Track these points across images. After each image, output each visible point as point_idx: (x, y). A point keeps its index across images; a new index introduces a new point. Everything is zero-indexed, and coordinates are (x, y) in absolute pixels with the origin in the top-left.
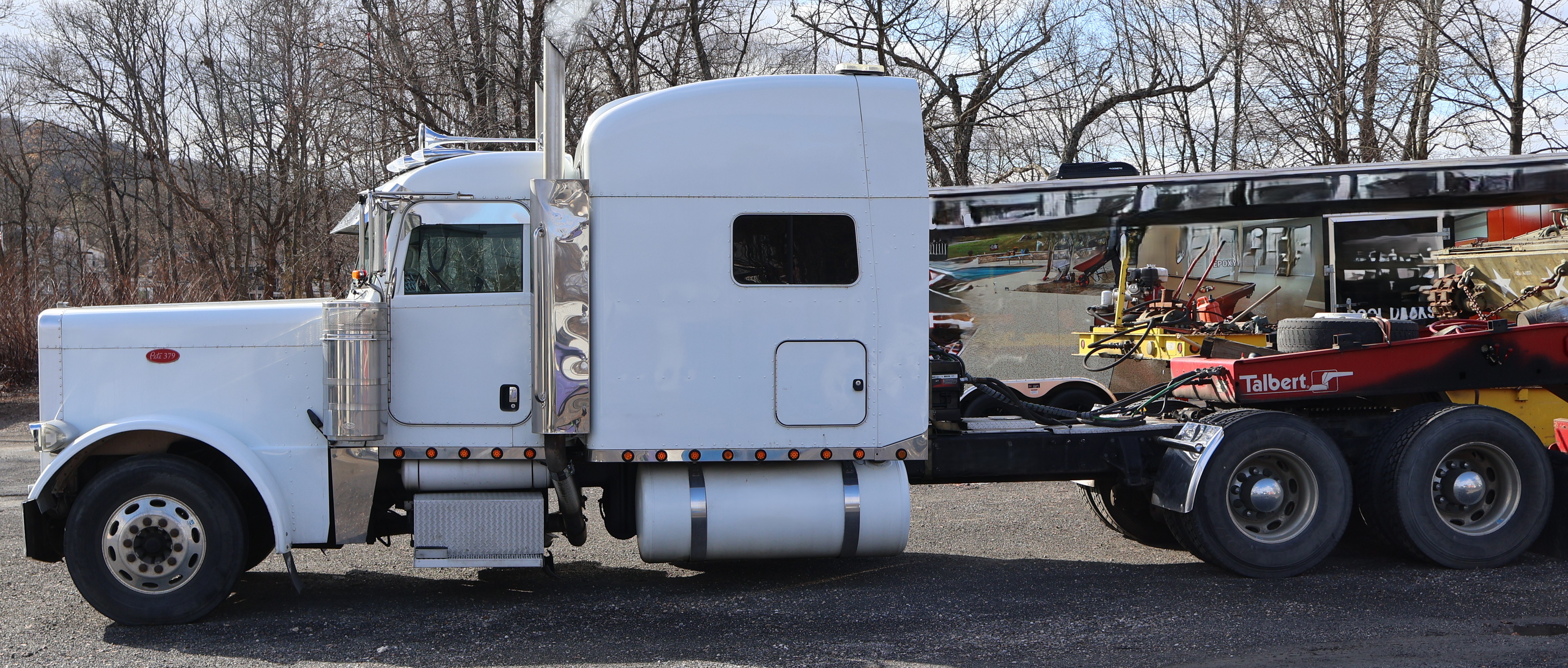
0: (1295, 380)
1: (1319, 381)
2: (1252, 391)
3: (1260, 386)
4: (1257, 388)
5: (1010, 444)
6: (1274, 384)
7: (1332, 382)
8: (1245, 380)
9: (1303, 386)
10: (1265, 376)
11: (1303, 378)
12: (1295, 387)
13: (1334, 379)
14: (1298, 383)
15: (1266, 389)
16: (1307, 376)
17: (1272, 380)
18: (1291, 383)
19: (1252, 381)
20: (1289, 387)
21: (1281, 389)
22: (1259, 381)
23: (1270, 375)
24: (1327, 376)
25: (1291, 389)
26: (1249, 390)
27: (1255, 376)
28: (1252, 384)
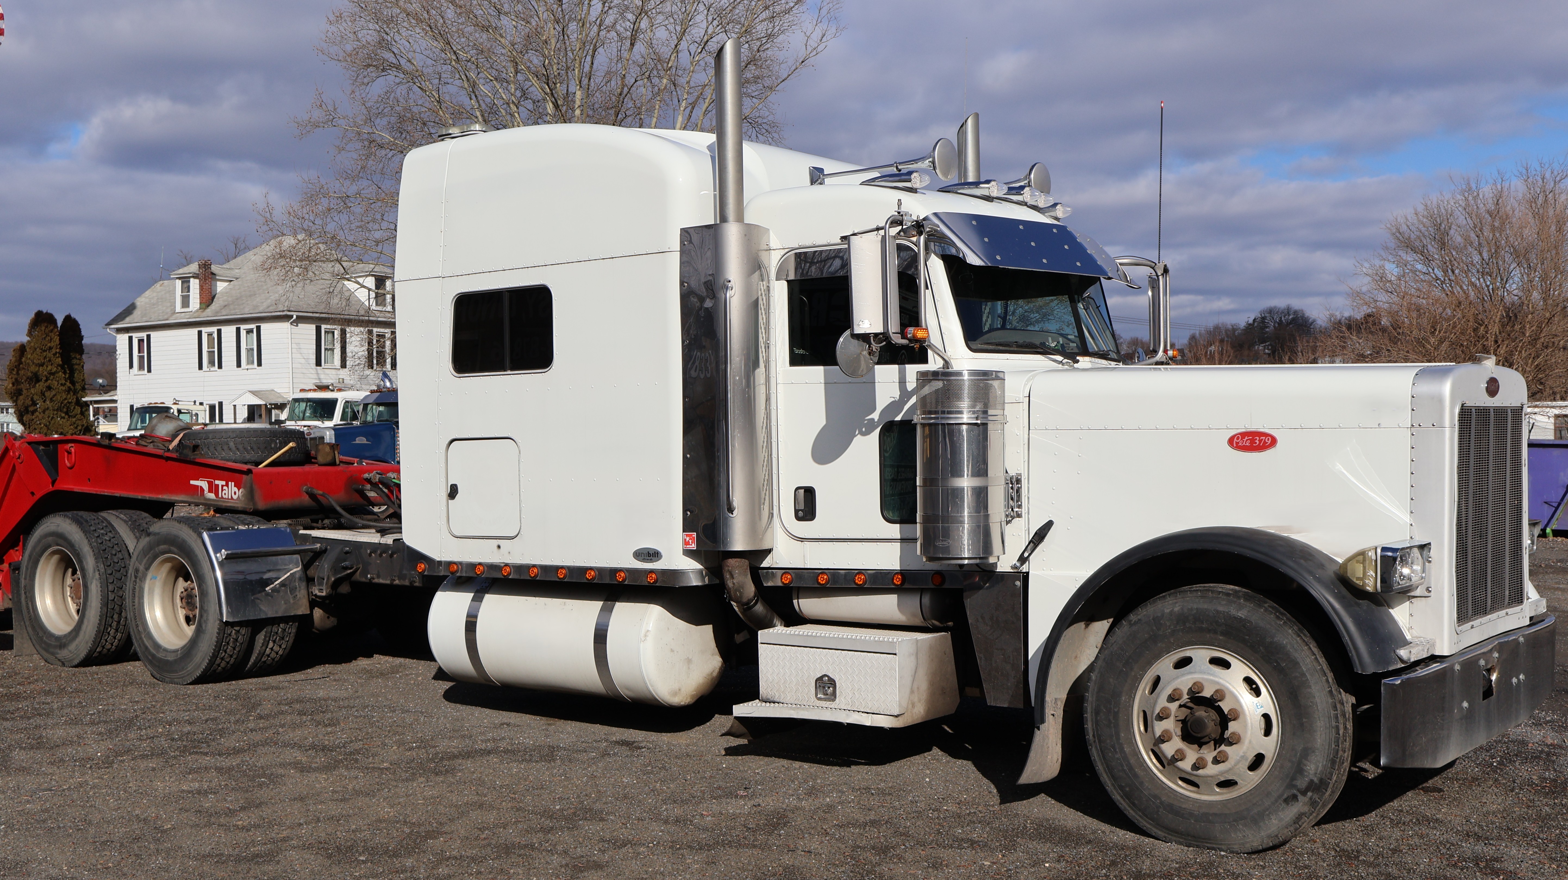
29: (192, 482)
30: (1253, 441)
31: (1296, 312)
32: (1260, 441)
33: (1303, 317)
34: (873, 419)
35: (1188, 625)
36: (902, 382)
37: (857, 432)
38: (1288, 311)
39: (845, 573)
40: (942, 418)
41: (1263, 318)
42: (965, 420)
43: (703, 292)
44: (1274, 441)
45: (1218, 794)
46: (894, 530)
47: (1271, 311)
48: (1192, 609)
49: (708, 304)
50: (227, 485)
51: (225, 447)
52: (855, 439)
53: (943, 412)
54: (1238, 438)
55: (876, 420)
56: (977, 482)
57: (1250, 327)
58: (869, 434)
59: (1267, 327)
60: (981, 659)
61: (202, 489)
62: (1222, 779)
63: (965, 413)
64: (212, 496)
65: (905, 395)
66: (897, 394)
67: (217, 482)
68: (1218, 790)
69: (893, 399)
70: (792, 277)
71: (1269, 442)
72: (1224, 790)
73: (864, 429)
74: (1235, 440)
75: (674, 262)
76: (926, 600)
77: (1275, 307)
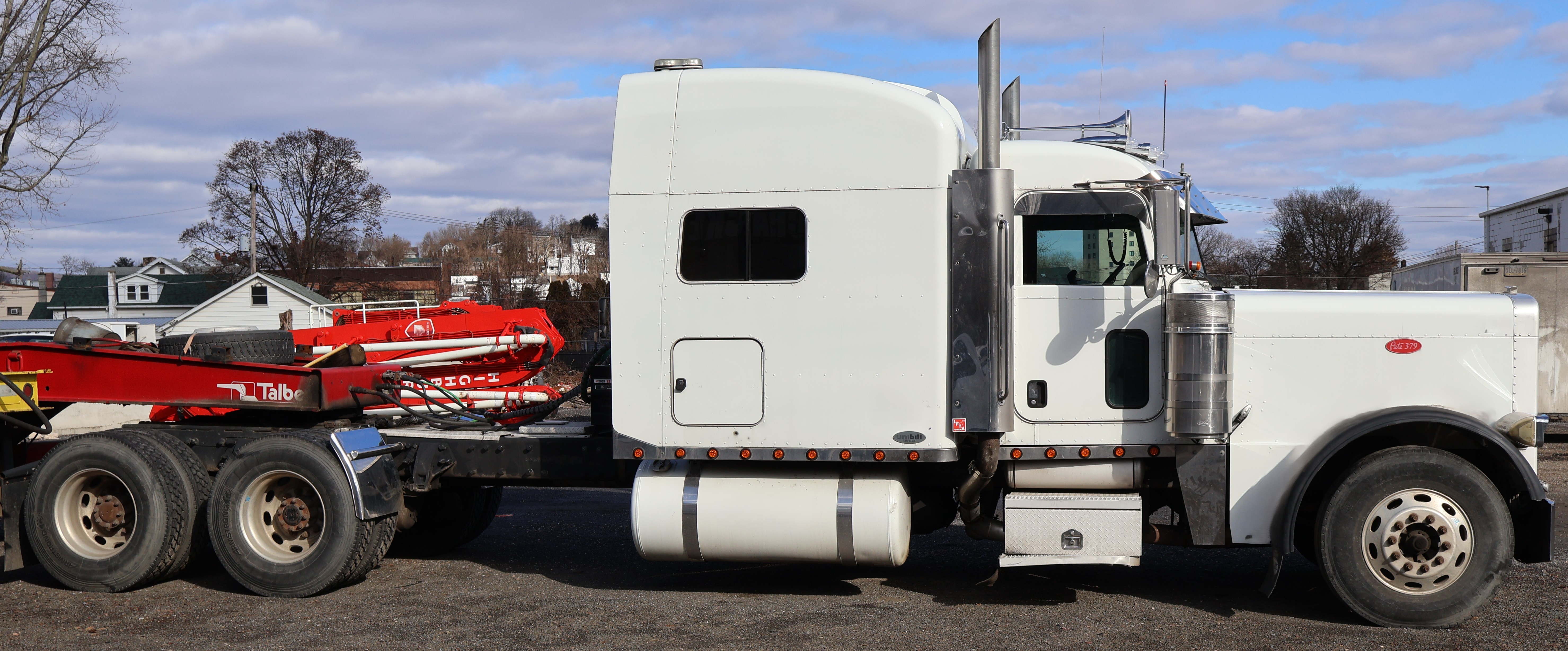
29: (219, 386)
30: (1404, 346)
31: (525, 214)
32: (1409, 346)
33: (533, 220)
34: (1102, 330)
35: (1395, 477)
36: (1128, 299)
37: (1087, 340)
38: (518, 212)
39: (1071, 449)
40: (1197, 329)
41: (493, 220)
42: (1213, 332)
43: (975, 222)
44: (1419, 346)
45: (1436, 588)
46: (1118, 414)
47: (501, 212)
48: (1396, 466)
49: (982, 233)
50: (276, 387)
51: (245, 350)
52: (1085, 345)
53: (1197, 325)
54: (1393, 344)
55: (1104, 330)
56: (1219, 378)
57: (481, 228)
58: (1098, 341)
59: (497, 228)
60: (1189, 510)
61: (236, 393)
62: (1439, 576)
63: (1213, 325)
64: (253, 398)
65: (1130, 310)
66: (1122, 310)
67: (259, 384)
68: (1435, 585)
69: (1120, 314)
70: (1032, 212)
71: (1416, 346)
72: (1439, 585)
73: (1093, 338)
74: (1391, 345)
75: (943, 197)
76: (1138, 467)
77: (505, 209)
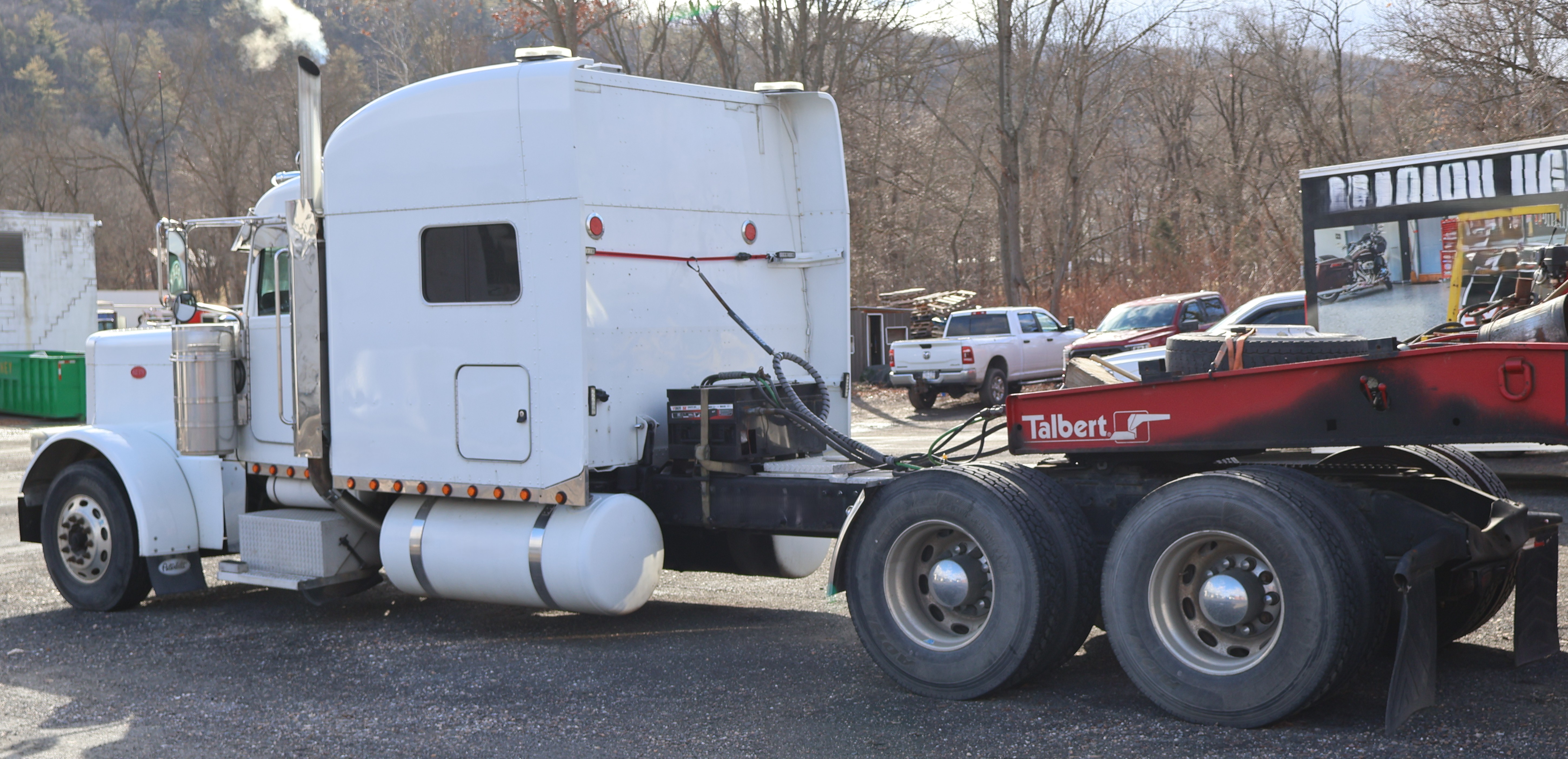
0: (1092, 424)
1: (1123, 427)
2: (1038, 438)
3: (1047, 430)
4: (1044, 433)
5: (785, 491)
6: (1066, 429)
7: (1142, 428)
8: (1029, 422)
9: (1103, 433)
10: (1053, 417)
11: (1102, 422)
12: (1092, 434)
13: (1144, 424)
14: (1097, 428)
15: (1055, 436)
16: (1108, 418)
17: (1063, 423)
18: (1087, 428)
19: (1038, 423)
20: (1084, 434)
21: (1074, 436)
22: (1046, 424)
23: (1060, 416)
24: (1136, 420)
25: (1088, 437)
26: (1034, 436)
27: (1041, 417)
28: (1038, 428)
